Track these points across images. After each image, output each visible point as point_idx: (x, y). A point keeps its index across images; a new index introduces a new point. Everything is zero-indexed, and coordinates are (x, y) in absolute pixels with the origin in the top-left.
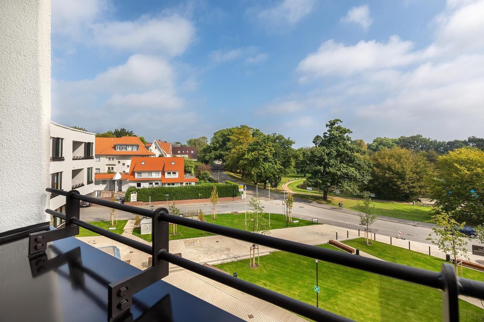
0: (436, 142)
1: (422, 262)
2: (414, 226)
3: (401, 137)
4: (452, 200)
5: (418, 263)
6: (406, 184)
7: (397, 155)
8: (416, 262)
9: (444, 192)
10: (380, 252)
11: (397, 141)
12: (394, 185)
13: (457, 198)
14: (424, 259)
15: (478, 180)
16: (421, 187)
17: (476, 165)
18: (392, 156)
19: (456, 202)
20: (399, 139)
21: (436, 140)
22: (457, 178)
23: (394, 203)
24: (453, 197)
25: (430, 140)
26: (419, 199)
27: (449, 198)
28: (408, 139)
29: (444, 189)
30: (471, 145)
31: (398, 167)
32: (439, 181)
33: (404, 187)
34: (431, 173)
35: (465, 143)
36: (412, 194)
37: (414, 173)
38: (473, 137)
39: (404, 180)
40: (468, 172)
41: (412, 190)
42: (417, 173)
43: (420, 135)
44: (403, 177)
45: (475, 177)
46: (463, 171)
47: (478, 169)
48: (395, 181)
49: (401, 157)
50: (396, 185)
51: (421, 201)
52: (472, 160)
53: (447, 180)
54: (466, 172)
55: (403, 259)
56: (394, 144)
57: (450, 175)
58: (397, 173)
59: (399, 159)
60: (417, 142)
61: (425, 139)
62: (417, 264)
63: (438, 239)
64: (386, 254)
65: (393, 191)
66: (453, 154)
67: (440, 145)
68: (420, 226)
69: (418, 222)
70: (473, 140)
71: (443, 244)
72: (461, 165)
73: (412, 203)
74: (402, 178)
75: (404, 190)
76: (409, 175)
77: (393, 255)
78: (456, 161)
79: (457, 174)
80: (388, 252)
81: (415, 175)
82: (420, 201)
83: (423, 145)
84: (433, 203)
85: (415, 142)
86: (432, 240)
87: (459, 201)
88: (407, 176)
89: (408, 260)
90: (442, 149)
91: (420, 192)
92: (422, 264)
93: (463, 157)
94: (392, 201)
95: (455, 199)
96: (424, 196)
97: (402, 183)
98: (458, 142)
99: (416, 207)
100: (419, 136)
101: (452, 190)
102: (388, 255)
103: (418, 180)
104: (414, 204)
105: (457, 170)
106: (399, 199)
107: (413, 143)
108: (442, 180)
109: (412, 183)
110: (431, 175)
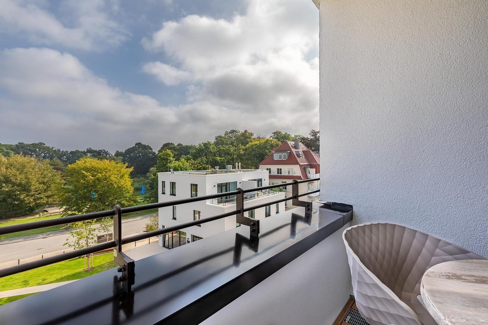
0: (60, 151)
1: (58, 269)
2: (44, 238)
3: (19, 143)
4: (79, 204)
5: (54, 272)
6: (32, 196)
7: (19, 164)
8: (51, 273)
9: (73, 198)
10: (5, 283)
11: (13, 147)
12: (14, 200)
13: (84, 201)
14: (59, 266)
15: (99, 183)
16: (48, 197)
17: (97, 172)
18: (11, 165)
19: (83, 204)
20: (17, 145)
21: (59, 149)
22: (84, 184)
23: (15, 221)
24: (81, 200)
25: (54, 149)
26: (46, 209)
27: (78, 202)
28: (28, 146)
29: (73, 195)
30: (89, 155)
31: (20, 178)
32: (68, 188)
33: (30, 200)
34: (59, 181)
35: (85, 153)
36: (38, 206)
37: (40, 183)
38: (90, 148)
39: (29, 192)
40: (92, 178)
41: (38, 202)
42: (44, 183)
43: (43, 143)
44: (28, 188)
45: (97, 181)
46: (89, 177)
47: (99, 174)
48: (18, 195)
49: (24, 166)
50: (18, 200)
51: (48, 212)
52: (95, 167)
53: (75, 186)
54: (91, 177)
55: (36, 277)
56: (9, 151)
57: (78, 181)
58: (20, 185)
59: (22, 169)
60: (39, 151)
61: (48, 148)
62: (53, 274)
63: (74, 241)
64: (14, 282)
65: (13, 207)
66: (80, 163)
67: (64, 154)
68: (50, 235)
69: (48, 233)
70: (90, 151)
71: (78, 244)
72: (87, 172)
73: (38, 216)
74: (26, 190)
75: (29, 203)
76: (35, 185)
77: (23, 279)
78: (83, 169)
79: (84, 180)
80: (15, 278)
81: (41, 186)
82: (46, 211)
83: (46, 153)
84: (62, 210)
85: (37, 150)
86: (69, 244)
87: (86, 203)
88: (33, 188)
89: (42, 275)
90: (65, 159)
91: (47, 202)
92: (58, 271)
93: (88, 165)
94: (12, 219)
95: (82, 203)
96: (51, 205)
97: (27, 195)
98: (79, 152)
99: (43, 218)
100: (41, 143)
101: (80, 194)
102: (16, 281)
103: (45, 191)
104: (40, 216)
105: (84, 177)
106: (21, 214)
107: (35, 151)
108: (71, 187)
109: (38, 194)
110: (59, 183)
